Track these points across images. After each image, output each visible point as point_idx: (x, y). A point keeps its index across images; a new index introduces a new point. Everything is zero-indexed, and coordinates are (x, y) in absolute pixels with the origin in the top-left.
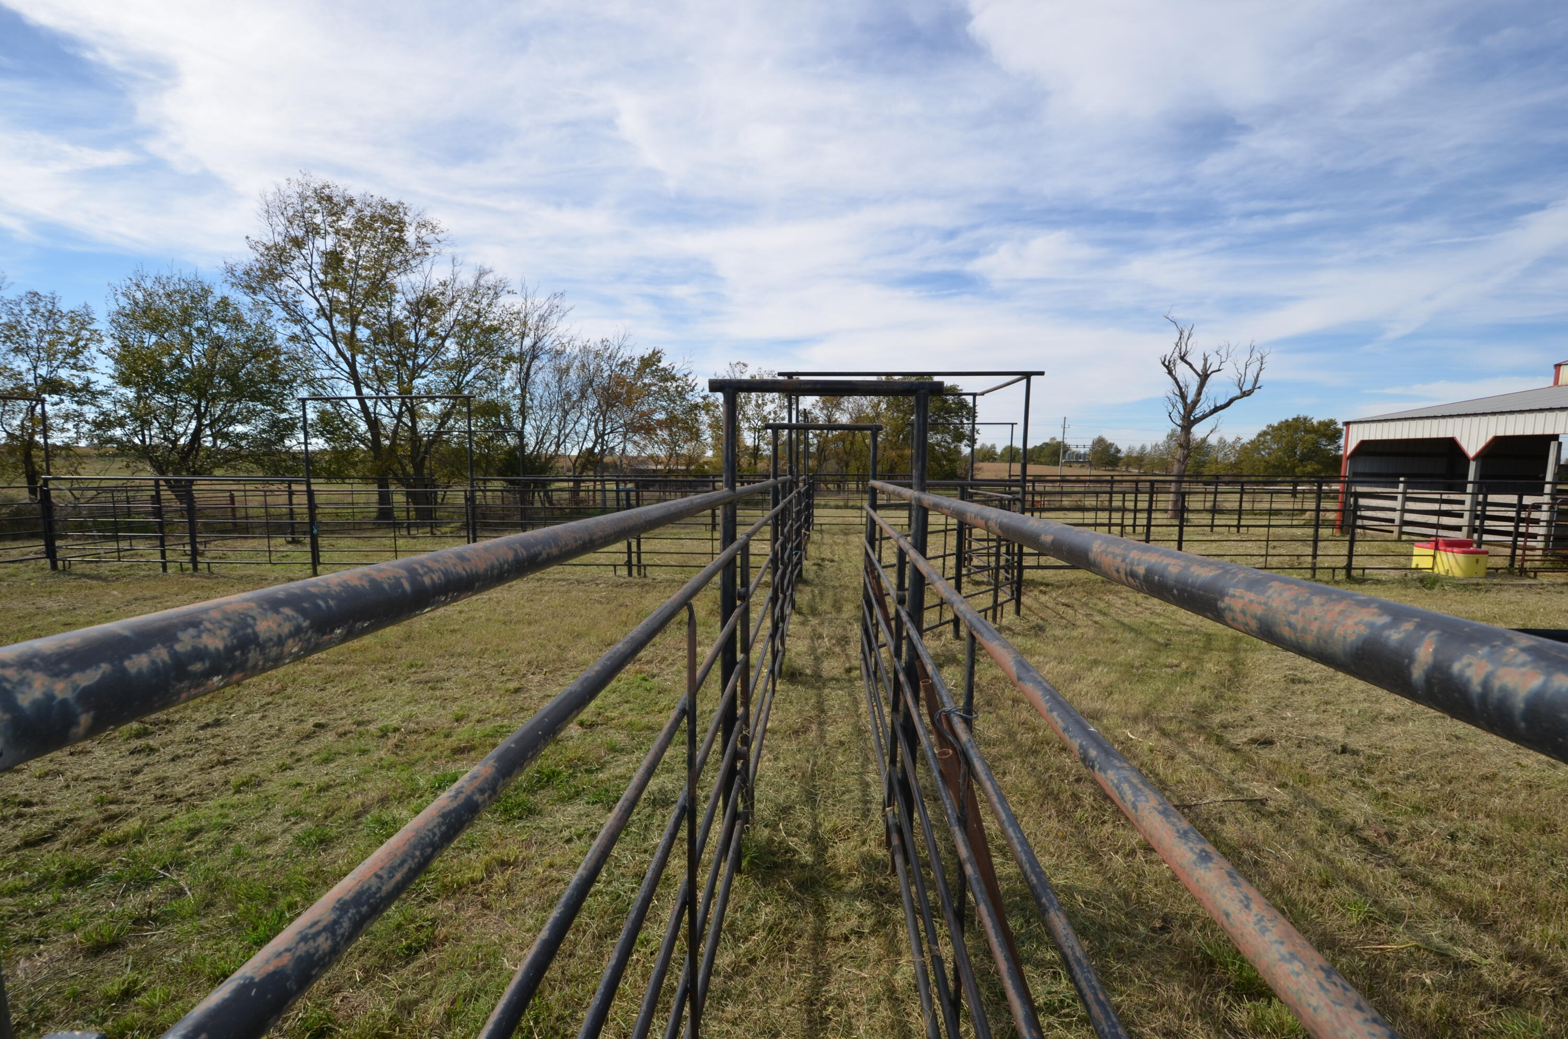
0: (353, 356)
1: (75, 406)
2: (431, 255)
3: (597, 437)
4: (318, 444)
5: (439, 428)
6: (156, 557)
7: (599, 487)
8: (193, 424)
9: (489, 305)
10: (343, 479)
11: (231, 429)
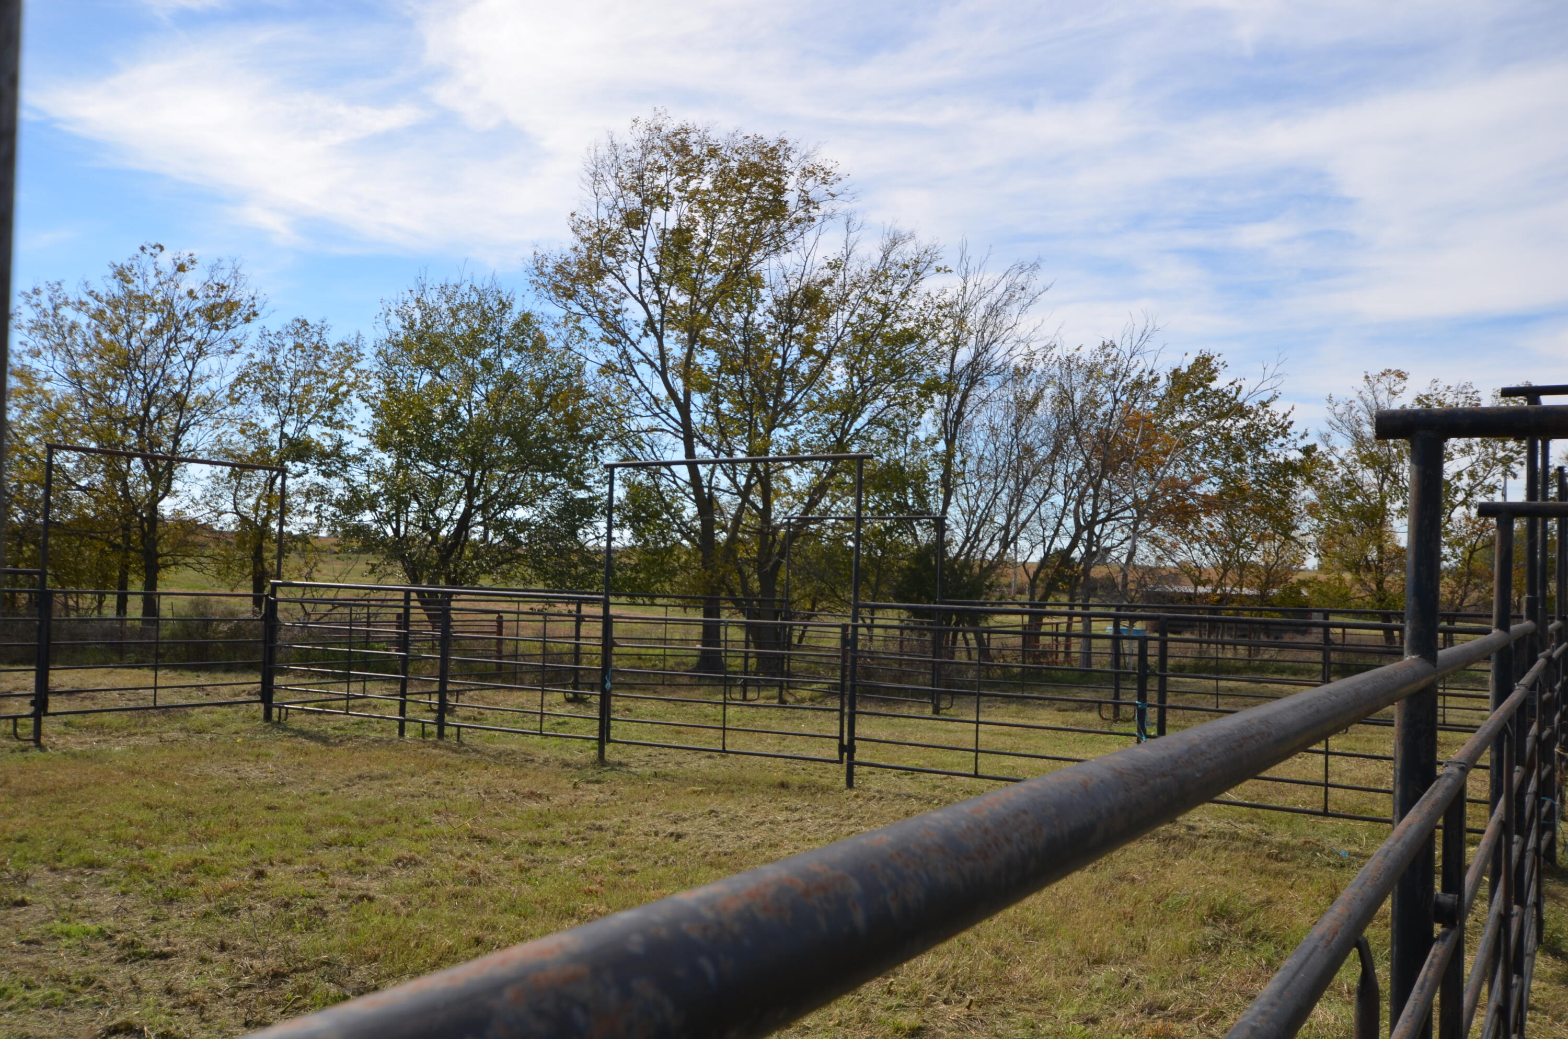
0: (687, 395)
1: (321, 480)
2: (819, 220)
3: (1079, 528)
4: (624, 537)
5: (806, 512)
6: (393, 711)
7: (1078, 627)
8: (461, 507)
9: (903, 295)
10: (653, 597)
11: (509, 513)
